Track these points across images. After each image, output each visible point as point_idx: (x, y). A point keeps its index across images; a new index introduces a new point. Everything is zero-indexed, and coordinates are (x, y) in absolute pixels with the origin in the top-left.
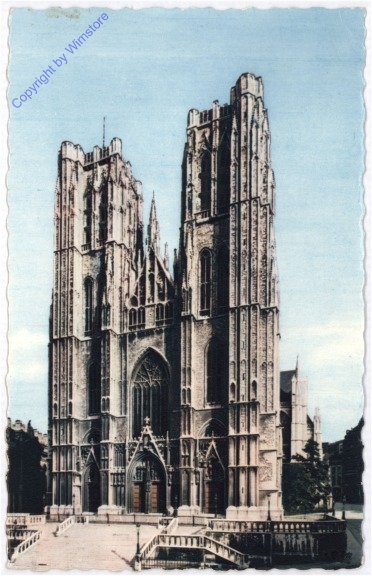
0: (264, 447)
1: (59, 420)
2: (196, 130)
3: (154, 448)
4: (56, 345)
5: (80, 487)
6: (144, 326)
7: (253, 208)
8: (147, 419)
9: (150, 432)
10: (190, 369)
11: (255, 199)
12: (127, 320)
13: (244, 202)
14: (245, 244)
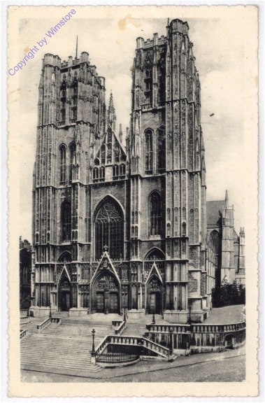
0: (191, 268)
1: (40, 246)
2: (142, 50)
3: (111, 267)
4: (38, 192)
5: (56, 294)
6: (104, 180)
7: (182, 105)
8: (106, 246)
9: (108, 256)
10: (137, 213)
11: (183, 100)
12: (91, 175)
13: (176, 101)
14: (176, 128)
